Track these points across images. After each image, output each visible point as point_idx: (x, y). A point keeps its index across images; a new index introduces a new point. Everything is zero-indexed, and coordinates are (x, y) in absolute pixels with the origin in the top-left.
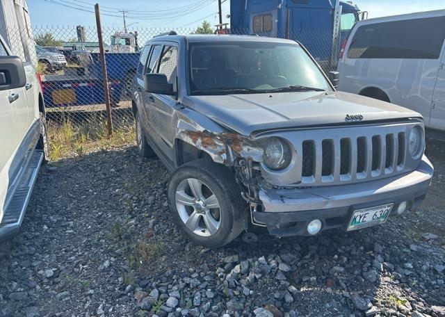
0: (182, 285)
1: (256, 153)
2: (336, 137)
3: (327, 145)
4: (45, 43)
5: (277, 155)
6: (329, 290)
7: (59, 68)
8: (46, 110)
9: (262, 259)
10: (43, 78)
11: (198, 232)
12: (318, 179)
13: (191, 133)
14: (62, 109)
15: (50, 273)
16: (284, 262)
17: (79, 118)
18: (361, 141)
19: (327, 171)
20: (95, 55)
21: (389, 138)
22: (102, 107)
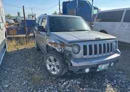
0: (48, 89)
1: (70, 49)
2: (93, 44)
3: (90, 46)
4: (8, 17)
5: (76, 49)
6: (92, 89)
7: (12, 24)
8: (7, 36)
9: (72, 80)
10: (7, 27)
11: (53, 73)
12: (88, 56)
13: (51, 43)
14: (12, 36)
15: (7, 86)
16: (79, 81)
17: (17, 39)
18: (100, 45)
19: (91, 54)
20: (23, 20)
21: (108, 44)
22: (25, 35)
